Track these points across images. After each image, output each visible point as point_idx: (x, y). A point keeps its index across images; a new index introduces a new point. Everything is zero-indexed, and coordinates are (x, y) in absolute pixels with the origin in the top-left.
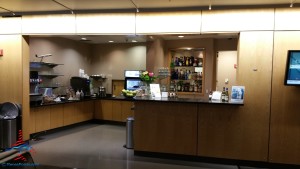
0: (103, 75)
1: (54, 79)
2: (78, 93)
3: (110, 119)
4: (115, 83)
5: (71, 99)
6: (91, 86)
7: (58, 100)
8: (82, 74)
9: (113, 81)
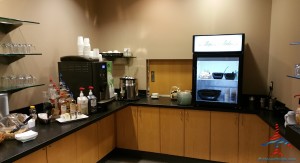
0: (127, 51)
1: (14, 65)
2: (82, 98)
3: (156, 150)
4: (154, 67)
5: (63, 118)
6: (110, 77)
7: (26, 135)
8: (86, 48)
9: (149, 62)
